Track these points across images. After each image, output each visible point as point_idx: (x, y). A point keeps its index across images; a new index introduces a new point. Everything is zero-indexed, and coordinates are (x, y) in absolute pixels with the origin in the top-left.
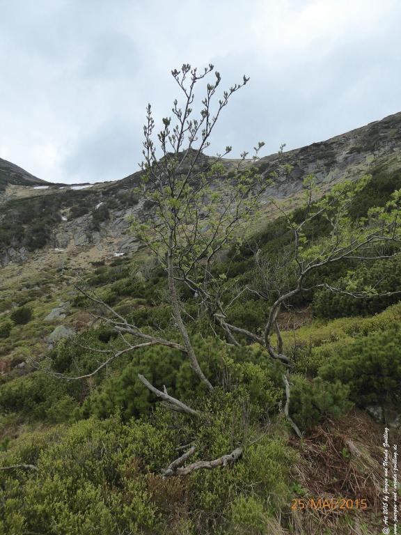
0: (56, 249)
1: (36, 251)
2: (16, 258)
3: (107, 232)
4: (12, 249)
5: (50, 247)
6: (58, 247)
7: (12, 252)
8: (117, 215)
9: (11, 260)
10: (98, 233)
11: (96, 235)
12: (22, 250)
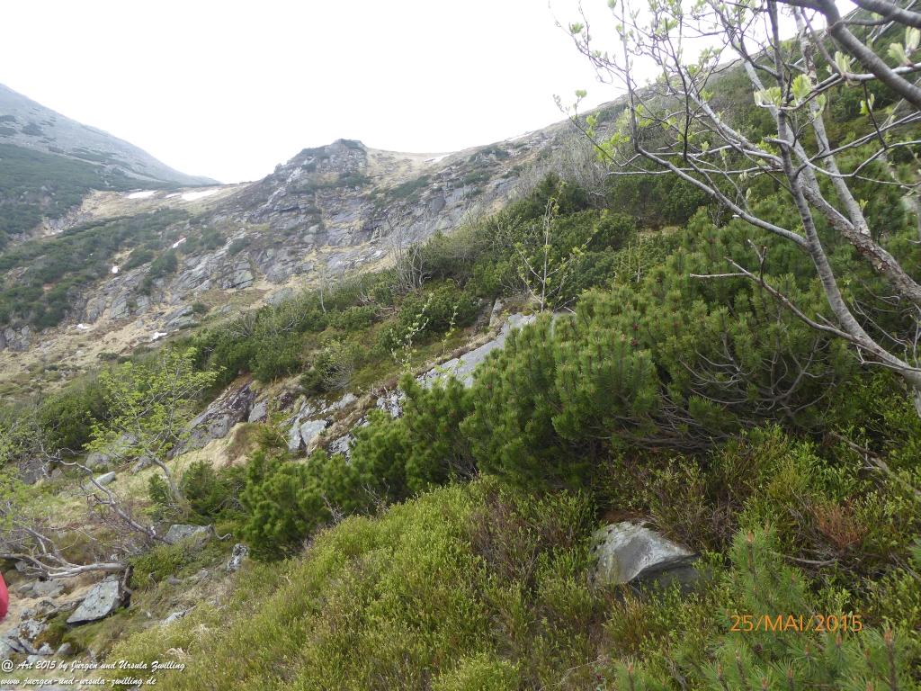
0: (80, 326)
1: (46, 331)
2: (14, 342)
3: (163, 294)
4: (10, 330)
5: (71, 324)
6: (85, 321)
7: (10, 335)
8: (189, 265)
9: (7, 346)
10: (146, 298)
11: (143, 302)
12: (25, 331)
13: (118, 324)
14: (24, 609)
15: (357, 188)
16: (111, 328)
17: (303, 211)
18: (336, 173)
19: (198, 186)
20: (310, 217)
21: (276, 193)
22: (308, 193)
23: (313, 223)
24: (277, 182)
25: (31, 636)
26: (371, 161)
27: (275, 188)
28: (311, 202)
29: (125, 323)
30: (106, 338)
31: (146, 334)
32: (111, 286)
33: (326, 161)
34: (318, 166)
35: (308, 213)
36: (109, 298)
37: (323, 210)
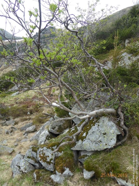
13: (6, 68)
14: (6, 130)
15: (54, 37)
16: (4, 68)
17: (43, 43)
18: (49, 34)
19: (20, 39)
20: (44, 44)
21: (36, 39)
22: (43, 38)
23: (45, 45)
24: (36, 36)
25: (48, 160)
26: (57, 31)
27: (36, 38)
28: (44, 40)
29: (7, 67)
30: (3, 71)
31: (11, 70)
32: (3, 60)
33: (47, 31)
34: (45, 33)
35: (44, 43)
36: (3, 62)
37: (47, 42)
